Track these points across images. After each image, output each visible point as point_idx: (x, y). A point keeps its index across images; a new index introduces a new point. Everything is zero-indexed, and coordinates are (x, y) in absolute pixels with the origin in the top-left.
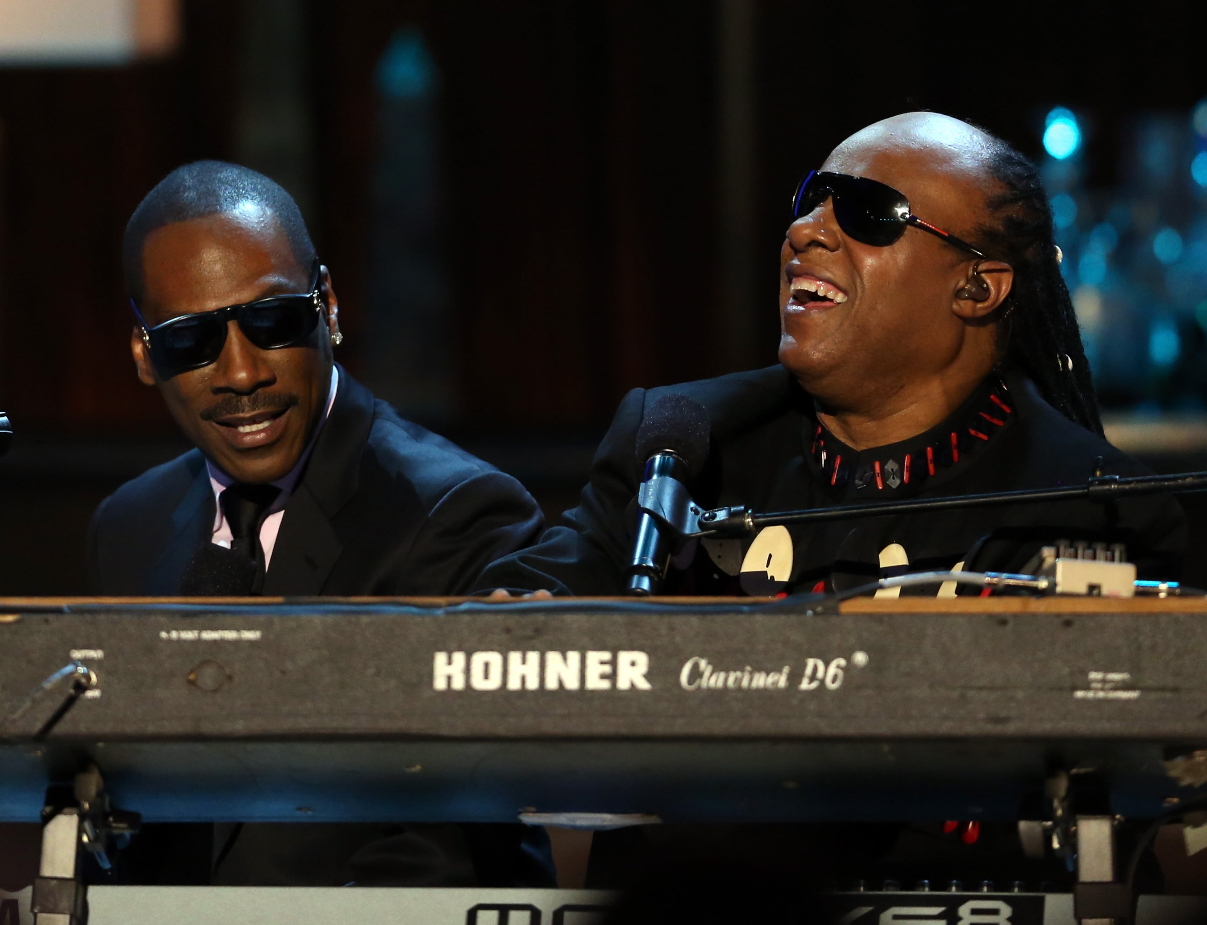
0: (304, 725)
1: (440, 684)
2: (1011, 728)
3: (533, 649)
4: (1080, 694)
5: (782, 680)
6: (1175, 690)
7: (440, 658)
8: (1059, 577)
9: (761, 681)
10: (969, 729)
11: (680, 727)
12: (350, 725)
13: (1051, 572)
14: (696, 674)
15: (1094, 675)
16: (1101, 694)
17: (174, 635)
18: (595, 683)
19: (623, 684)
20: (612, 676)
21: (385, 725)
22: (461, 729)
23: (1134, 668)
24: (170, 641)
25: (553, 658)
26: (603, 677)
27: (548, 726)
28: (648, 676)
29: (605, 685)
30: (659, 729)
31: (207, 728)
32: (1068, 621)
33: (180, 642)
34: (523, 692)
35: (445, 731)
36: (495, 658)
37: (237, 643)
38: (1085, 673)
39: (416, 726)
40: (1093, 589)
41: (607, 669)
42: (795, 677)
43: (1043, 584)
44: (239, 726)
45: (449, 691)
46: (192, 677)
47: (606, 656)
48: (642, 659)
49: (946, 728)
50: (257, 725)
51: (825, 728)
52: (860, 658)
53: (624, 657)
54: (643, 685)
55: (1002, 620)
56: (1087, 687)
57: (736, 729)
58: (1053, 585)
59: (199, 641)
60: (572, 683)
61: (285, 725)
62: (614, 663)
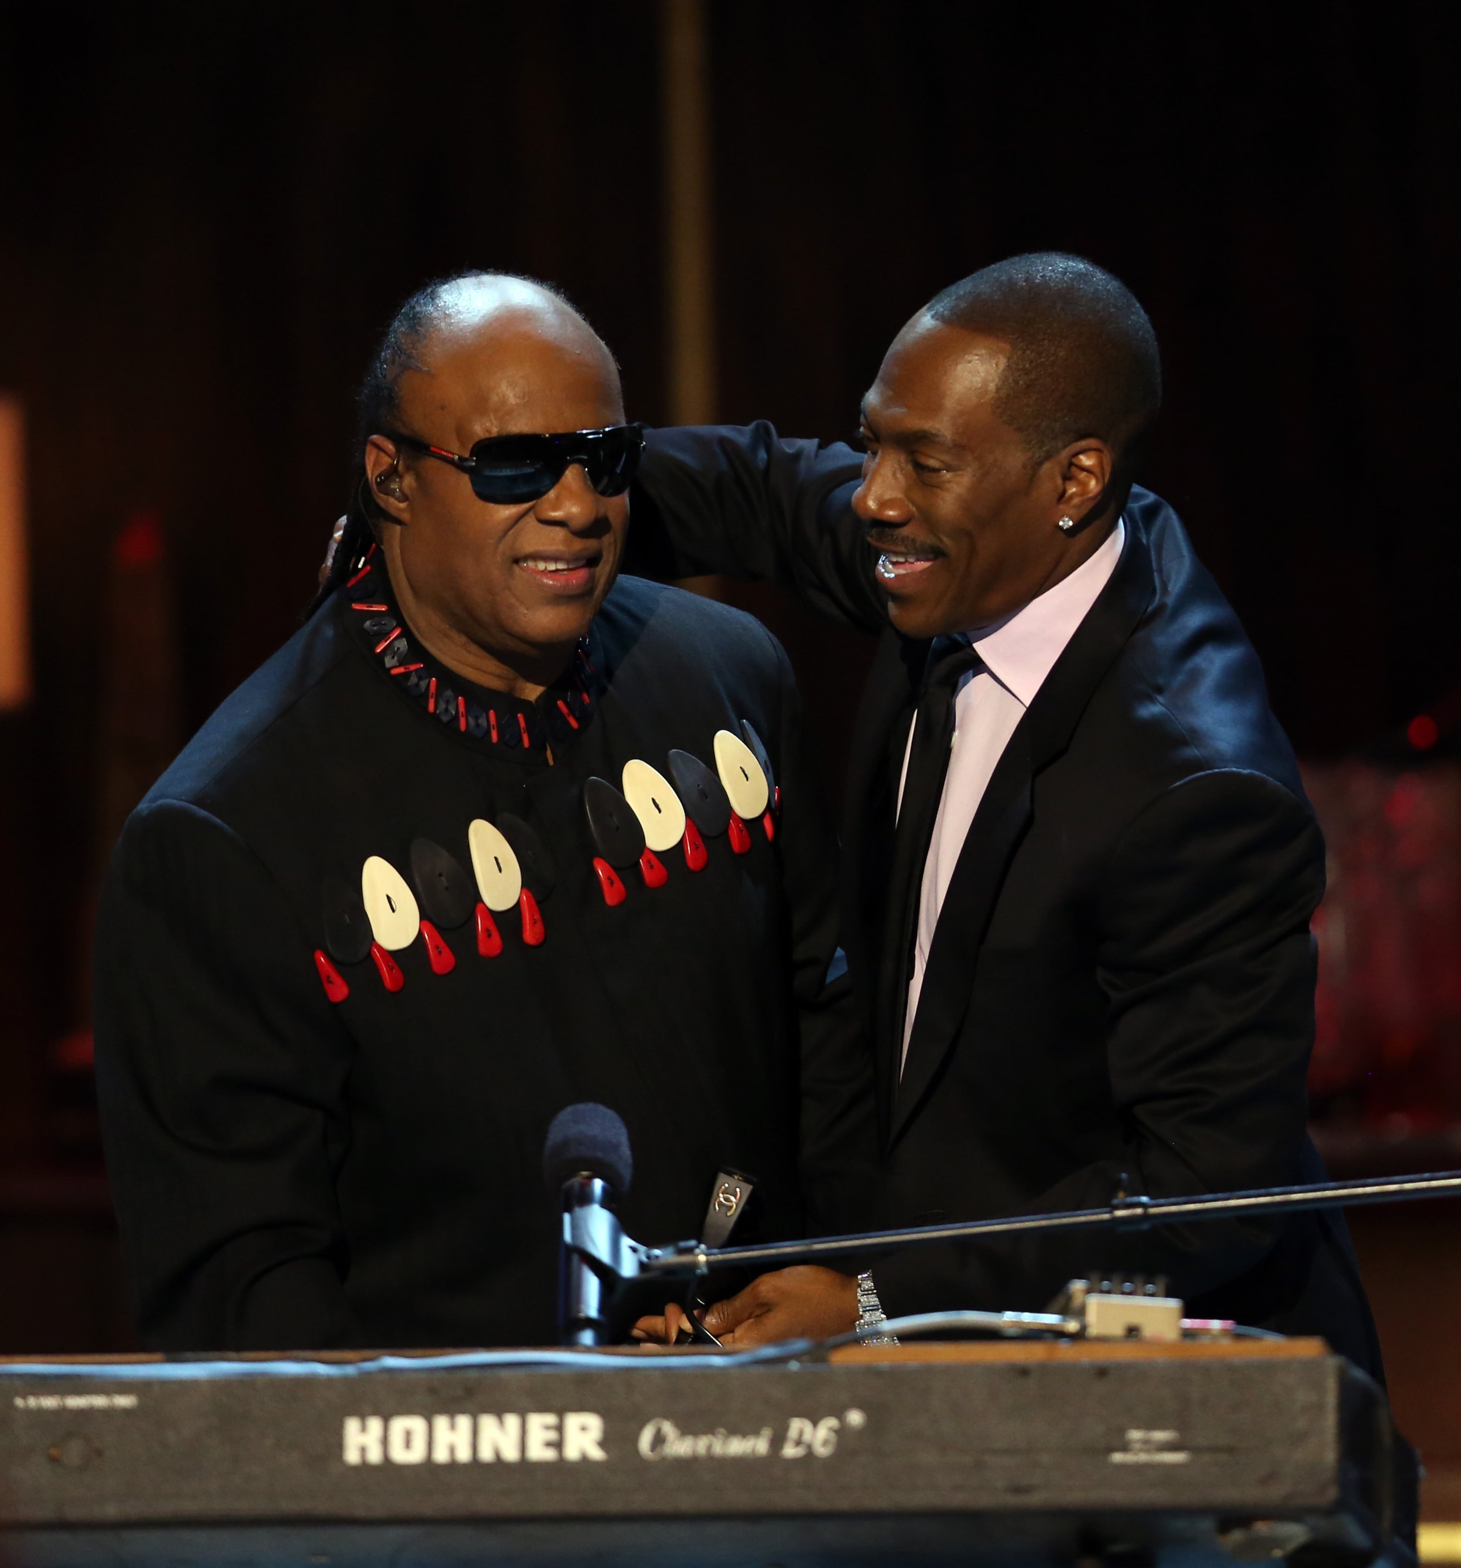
0: (190, 1507)
1: (352, 1456)
2: (1036, 1499)
3: (463, 1412)
4: (1118, 1457)
5: (760, 1445)
6: (1231, 1450)
7: (352, 1426)
8: (1092, 1317)
9: (737, 1447)
10: (985, 1500)
11: (640, 1502)
12: (243, 1506)
13: (1081, 1313)
14: (659, 1440)
15: (1135, 1435)
16: (1143, 1457)
17: (32, 1402)
18: (538, 1452)
19: (572, 1452)
20: (558, 1445)
21: (289, 1506)
22: (378, 1508)
23: (1181, 1424)
24: (28, 1412)
25: (488, 1422)
26: (549, 1444)
27: (483, 1505)
28: (603, 1444)
29: (550, 1455)
30: (615, 1505)
31: (74, 1513)
32: (1102, 1372)
33: (40, 1412)
34: (453, 1466)
35: (360, 1512)
36: (417, 1424)
37: (109, 1413)
38: (1122, 1431)
39: (323, 1507)
40: (1132, 1332)
41: (552, 1435)
42: (777, 1442)
43: (1072, 1326)
44: (111, 1511)
45: (365, 1467)
46: (54, 1452)
47: (550, 1419)
48: (593, 1423)
49: (959, 1500)
50: (134, 1509)
51: (813, 1501)
52: (855, 1418)
53: (573, 1421)
54: (596, 1454)
55: (1023, 1371)
56: (1125, 1447)
57: (707, 1504)
58: (1084, 1328)
59: (63, 1411)
60: (511, 1454)
61: (166, 1508)
62: (560, 1428)
